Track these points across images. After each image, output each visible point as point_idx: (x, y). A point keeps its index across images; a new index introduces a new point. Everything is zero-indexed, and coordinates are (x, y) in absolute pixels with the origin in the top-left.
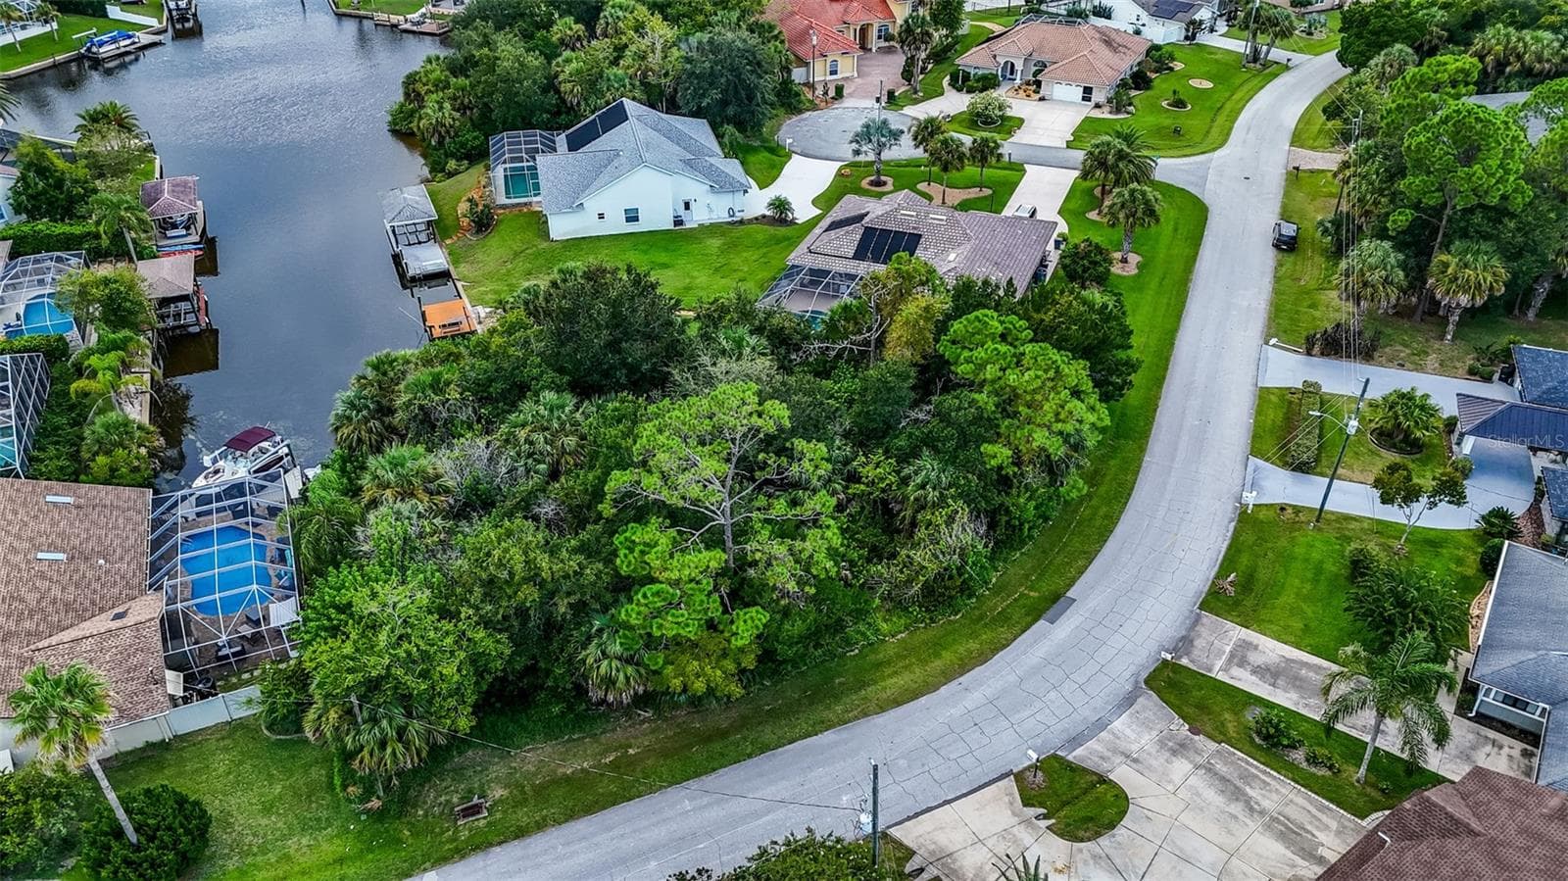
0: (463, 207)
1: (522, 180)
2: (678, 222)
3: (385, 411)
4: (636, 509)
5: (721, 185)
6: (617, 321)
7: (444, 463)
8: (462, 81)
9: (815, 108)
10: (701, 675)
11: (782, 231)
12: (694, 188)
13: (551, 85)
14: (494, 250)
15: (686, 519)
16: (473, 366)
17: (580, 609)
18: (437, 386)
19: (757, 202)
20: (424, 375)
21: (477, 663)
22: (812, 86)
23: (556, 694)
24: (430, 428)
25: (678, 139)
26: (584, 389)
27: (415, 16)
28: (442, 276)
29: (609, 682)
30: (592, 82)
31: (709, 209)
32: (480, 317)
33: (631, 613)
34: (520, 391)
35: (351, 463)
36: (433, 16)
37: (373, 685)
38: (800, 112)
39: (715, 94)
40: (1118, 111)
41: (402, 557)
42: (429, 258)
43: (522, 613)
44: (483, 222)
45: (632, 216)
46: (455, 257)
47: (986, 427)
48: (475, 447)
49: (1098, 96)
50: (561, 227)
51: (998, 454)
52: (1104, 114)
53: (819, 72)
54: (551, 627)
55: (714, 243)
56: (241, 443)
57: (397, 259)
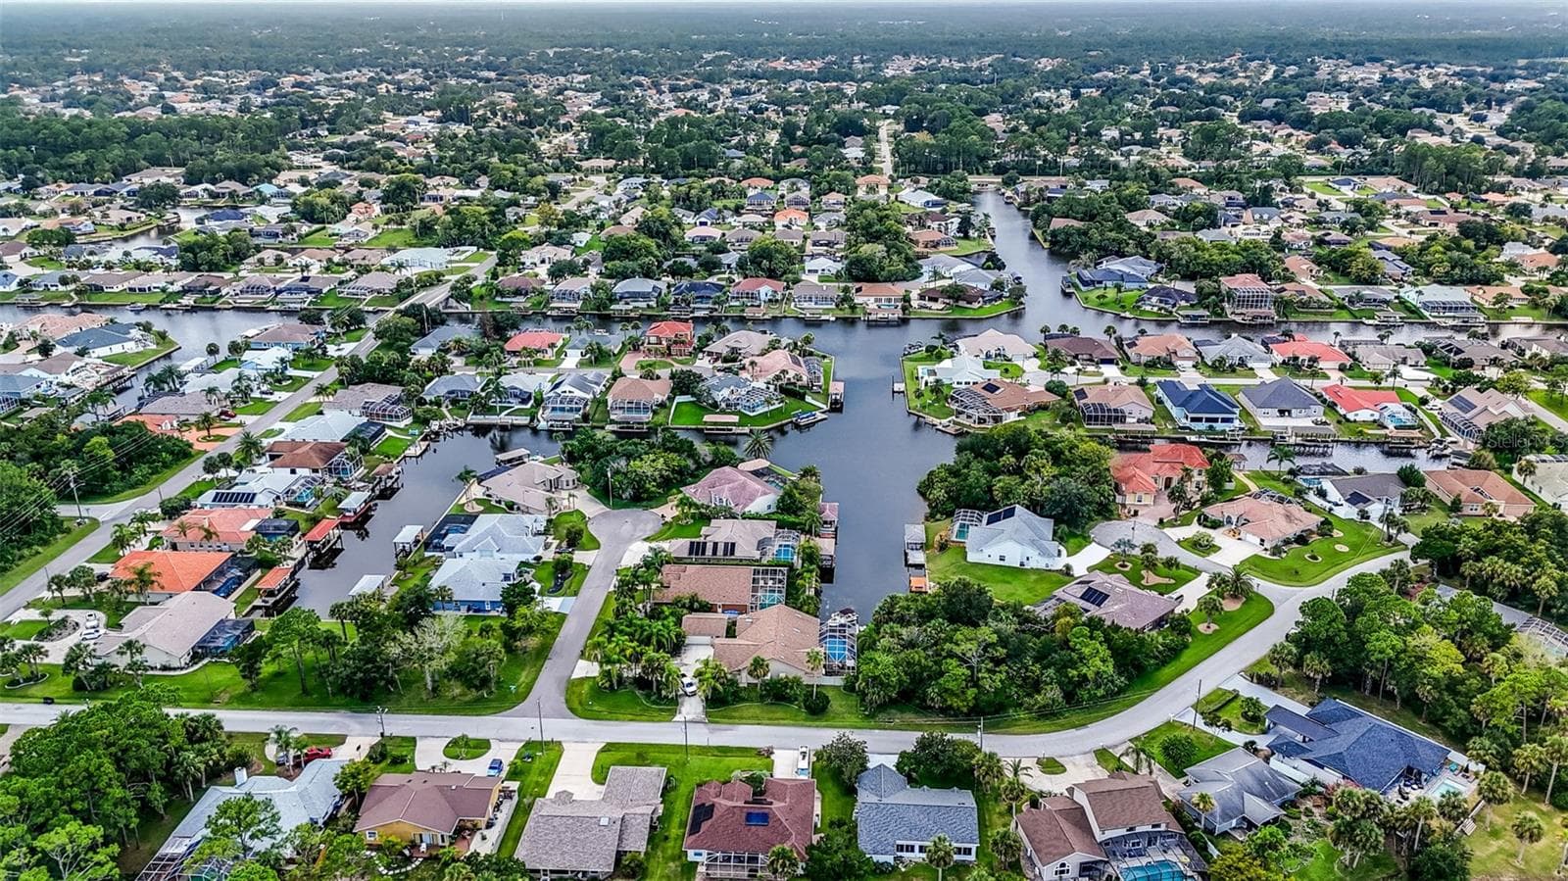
0: (937, 538)
1: (963, 531)
2: (1022, 564)
3: (890, 613)
4: (951, 655)
5: (1044, 553)
6: (968, 601)
7: (904, 632)
8: (954, 481)
9: (1119, 519)
10: (956, 702)
11: (1067, 578)
12: (1032, 553)
13: (990, 489)
14: (945, 560)
15: (963, 660)
16: (921, 605)
17: (930, 677)
18: (908, 609)
19: (1059, 564)
20: (905, 604)
21: (900, 681)
22: (1124, 506)
23: (919, 698)
24: (903, 621)
25: (1033, 528)
26: (952, 621)
27: (945, 421)
28: (920, 566)
29: (932, 699)
30: (1008, 493)
31: (1037, 562)
32: (931, 587)
33: (941, 681)
34: (932, 616)
35: (878, 624)
36: (955, 423)
37: (875, 678)
38: (1109, 519)
39: (1059, 510)
40: (1274, 554)
41: (889, 651)
42: (917, 557)
43: (915, 672)
44: (943, 547)
45: (1002, 559)
46: (928, 560)
47: (1073, 664)
48: (915, 629)
49: (1267, 545)
50: (972, 557)
51: (1073, 673)
52: (1267, 555)
53: (1130, 500)
54: (922, 680)
55: (1033, 577)
56: (845, 612)
57: (906, 554)
